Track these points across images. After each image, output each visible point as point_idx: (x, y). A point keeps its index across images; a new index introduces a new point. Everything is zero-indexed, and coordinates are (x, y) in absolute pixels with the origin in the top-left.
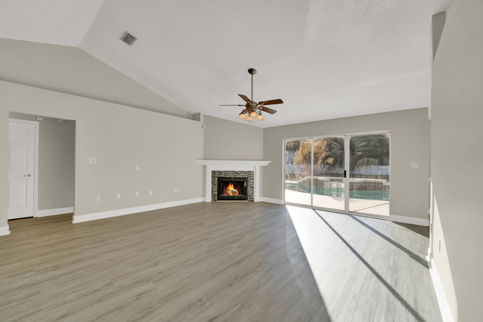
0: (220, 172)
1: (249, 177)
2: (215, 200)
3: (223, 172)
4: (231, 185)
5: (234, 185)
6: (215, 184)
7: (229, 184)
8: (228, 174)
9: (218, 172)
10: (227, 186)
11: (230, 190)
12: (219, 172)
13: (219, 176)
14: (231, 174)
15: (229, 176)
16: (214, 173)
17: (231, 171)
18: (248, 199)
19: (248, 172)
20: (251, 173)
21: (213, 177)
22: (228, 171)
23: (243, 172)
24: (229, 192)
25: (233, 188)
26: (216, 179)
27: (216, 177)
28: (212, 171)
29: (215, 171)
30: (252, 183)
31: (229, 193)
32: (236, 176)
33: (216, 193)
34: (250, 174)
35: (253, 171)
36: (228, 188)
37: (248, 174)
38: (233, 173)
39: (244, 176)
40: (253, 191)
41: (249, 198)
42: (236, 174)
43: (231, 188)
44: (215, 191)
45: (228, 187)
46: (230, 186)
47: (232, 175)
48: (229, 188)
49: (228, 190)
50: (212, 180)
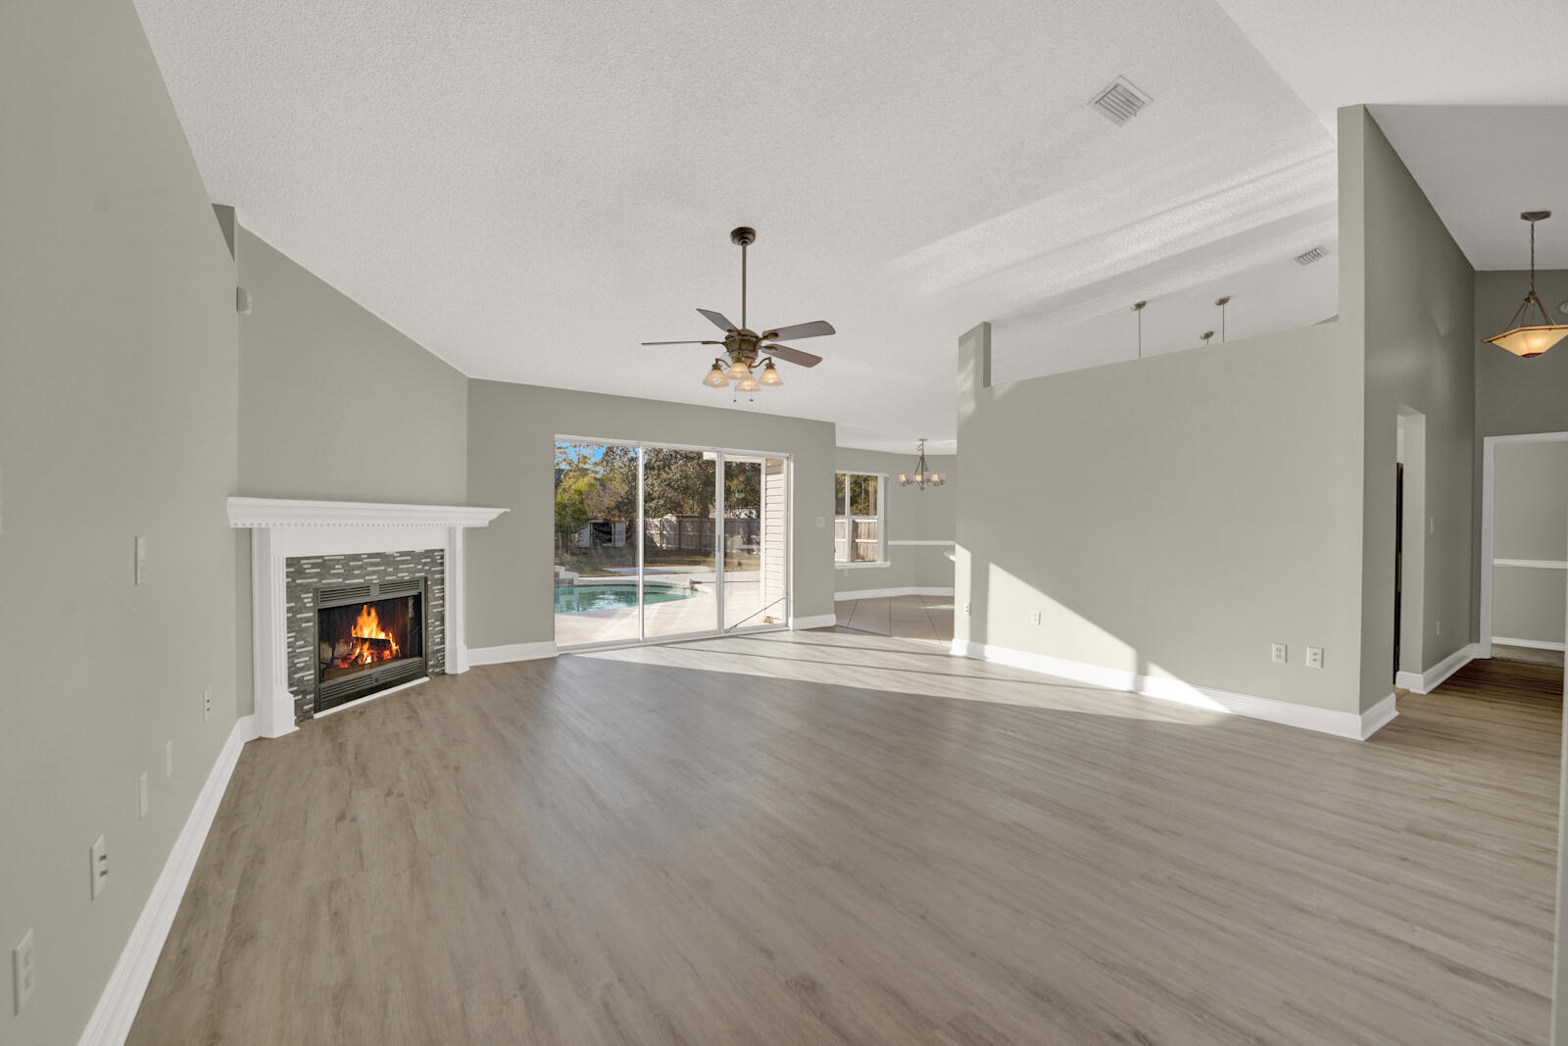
0: (324, 564)
1: (429, 576)
5: (378, 616)
9: (314, 565)
10: (353, 621)
11: (364, 640)
12: (320, 565)
13: (319, 585)
15: (361, 580)
16: (296, 568)
17: (370, 556)
18: (430, 670)
19: (429, 553)
20: (434, 560)
21: (293, 592)
22: (355, 557)
23: (410, 554)
24: (358, 651)
25: (374, 625)
26: (308, 599)
27: (306, 588)
28: (292, 563)
29: (300, 560)
30: (438, 598)
31: (361, 655)
32: (386, 579)
35: (443, 550)
36: (353, 632)
37: (425, 564)
39: (415, 572)
40: (444, 631)
41: (432, 666)
42: (389, 564)
43: (368, 627)
45: (355, 628)
46: (363, 620)
48: (361, 629)
49: (357, 638)
50: (289, 610)
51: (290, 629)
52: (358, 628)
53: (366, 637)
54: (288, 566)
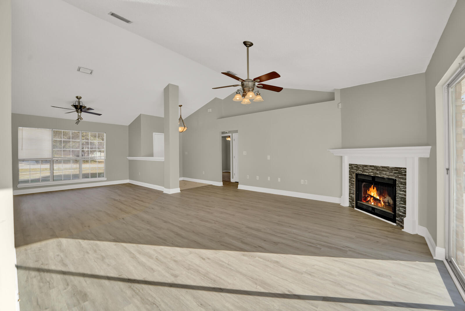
0: (357, 166)
1: (397, 179)
2: (353, 207)
3: (361, 166)
4: (374, 188)
5: (377, 190)
6: (352, 183)
7: (370, 187)
8: (367, 169)
9: (355, 167)
10: (368, 188)
11: (371, 196)
12: (356, 167)
13: (356, 172)
14: (370, 171)
15: (368, 174)
16: (351, 166)
17: (371, 166)
18: (397, 222)
19: (397, 169)
20: (401, 172)
21: (351, 173)
22: (366, 166)
23: (387, 168)
24: (369, 199)
25: (375, 192)
26: (354, 176)
27: (353, 172)
28: (350, 165)
29: (352, 164)
30: (403, 191)
31: (370, 201)
32: (376, 175)
33: (354, 196)
34: (400, 173)
35: (406, 168)
36: (368, 192)
37: (395, 173)
38: (373, 170)
39: (389, 176)
40: (405, 208)
41: (398, 220)
42: (377, 170)
43: (373, 192)
44: (352, 194)
45: (369, 191)
46: (371, 189)
47: (372, 172)
48: (371, 192)
49: (369, 195)
50: (349, 177)
51: (350, 182)
52: (370, 191)
53: (372, 195)
54: (349, 166)
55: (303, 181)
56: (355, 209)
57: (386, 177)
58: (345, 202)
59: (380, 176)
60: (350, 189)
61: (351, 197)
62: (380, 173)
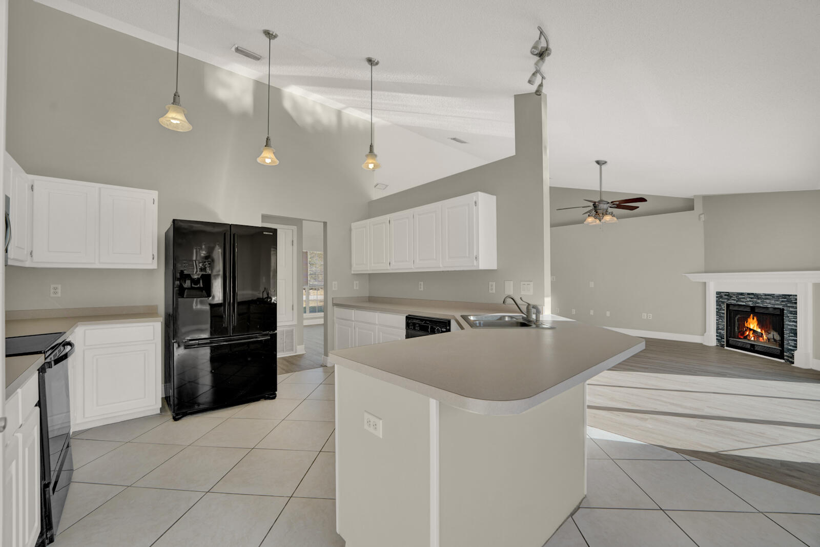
0: (729, 295)
1: (785, 308)
2: (722, 346)
3: (734, 294)
4: (753, 319)
5: (758, 320)
6: (721, 317)
7: (749, 317)
8: (744, 298)
9: (725, 295)
10: (746, 319)
11: (751, 330)
12: (727, 295)
13: (727, 302)
14: (748, 299)
15: (744, 304)
16: (719, 295)
17: (749, 294)
19: (784, 296)
20: (791, 300)
21: (719, 303)
22: (742, 294)
23: (772, 296)
24: (747, 333)
25: (756, 324)
26: (724, 307)
27: (723, 303)
29: (721, 292)
30: (794, 321)
31: (749, 335)
32: (757, 305)
33: (724, 332)
34: (790, 302)
35: (796, 296)
36: (746, 324)
37: (783, 301)
38: (751, 298)
39: (774, 305)
40: (796, 341)
42: (758, 299)
43: (753, 324)
44: (721, 329)
46: (750, 320)
47: (750, 301)
48: (750, 324)
49: (747, 327)
50: (717, 309)
51: (717, 315)
52: (748, 323)
53: (752, 328)
54: (717, 294)
55: (645, 314)
56: (726, 348)
57: (770, 306)
58: (711, 340)
59: (761, 305)
60: (718, 324)
61: (720, 333)
62: (763, 302)
